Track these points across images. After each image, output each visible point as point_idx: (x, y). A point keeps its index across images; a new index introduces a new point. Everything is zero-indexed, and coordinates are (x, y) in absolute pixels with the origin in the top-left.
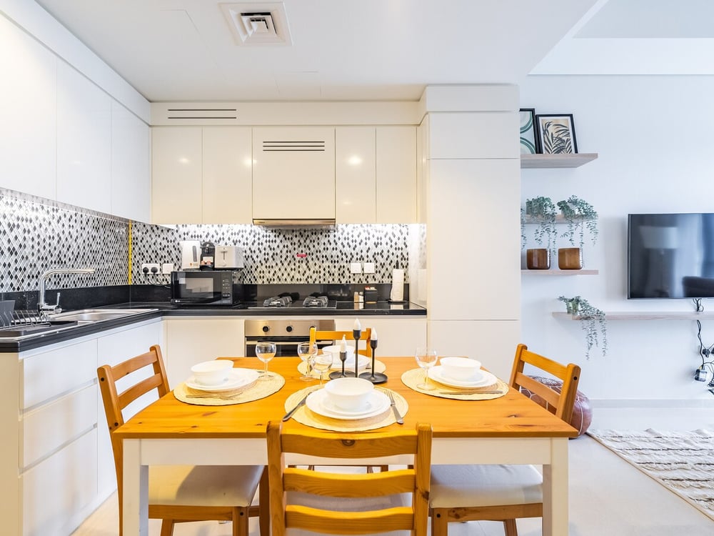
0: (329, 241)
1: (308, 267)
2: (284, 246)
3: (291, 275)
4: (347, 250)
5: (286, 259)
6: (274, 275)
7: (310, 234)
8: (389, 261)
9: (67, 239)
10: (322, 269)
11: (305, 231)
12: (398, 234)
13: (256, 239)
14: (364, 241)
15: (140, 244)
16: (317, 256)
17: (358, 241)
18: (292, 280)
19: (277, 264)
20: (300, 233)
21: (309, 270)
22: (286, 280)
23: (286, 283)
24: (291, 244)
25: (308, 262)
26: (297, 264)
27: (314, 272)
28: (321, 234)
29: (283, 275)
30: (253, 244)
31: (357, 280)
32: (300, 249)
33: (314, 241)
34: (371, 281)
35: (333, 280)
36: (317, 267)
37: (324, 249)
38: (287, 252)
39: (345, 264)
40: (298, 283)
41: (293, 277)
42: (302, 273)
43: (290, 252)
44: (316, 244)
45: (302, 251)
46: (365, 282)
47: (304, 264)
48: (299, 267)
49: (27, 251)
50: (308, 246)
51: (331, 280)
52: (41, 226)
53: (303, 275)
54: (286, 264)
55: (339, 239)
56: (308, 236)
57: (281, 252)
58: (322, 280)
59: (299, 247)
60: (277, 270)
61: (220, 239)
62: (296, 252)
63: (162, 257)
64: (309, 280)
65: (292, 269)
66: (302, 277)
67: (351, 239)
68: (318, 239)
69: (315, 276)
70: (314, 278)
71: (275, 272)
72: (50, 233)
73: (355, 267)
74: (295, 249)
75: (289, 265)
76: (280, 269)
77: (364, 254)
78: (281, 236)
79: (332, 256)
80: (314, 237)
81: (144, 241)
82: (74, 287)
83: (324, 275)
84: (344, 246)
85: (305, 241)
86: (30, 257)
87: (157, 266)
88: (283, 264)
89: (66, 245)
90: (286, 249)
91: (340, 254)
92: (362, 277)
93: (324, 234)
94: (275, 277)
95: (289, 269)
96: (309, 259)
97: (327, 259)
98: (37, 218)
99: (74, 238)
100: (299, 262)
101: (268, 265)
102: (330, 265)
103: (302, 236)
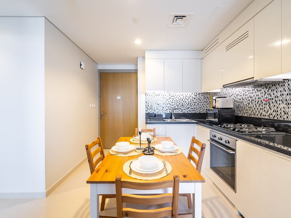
0: (284, 89)
1: (270, 108)
2: (257, 95)
5: (258, 103)
7: (271, 86)
9: (185, 100)
10: (279, 109)
11: (268, 84)
16: (275, 100)
19: (253, 106)
20: (266, 86)
21: (271, 109)
22: (258, 115)
23: (257, 117)
24: (261, 93)
25: (270, 104)
26: (264, 106)
27: (274, 111)
28: (279, 84)
29: (256, 112)
30: (243, 95)
33: (274, 90)
35: (287, 117)
36: (276, 108)
37: (281, 95)
38: (258, 98)
40: (264, 117)
41: (261, 113)
43: (260, 98)
44: (275, 92)
45: (266, 98)
47: (267, 106)
49: (173, 104)
50: (270, 94)
51: (285, 117)
52: (177, 97)
53: (267, 113)
54: (258, 106)
57: (255, 98)
58: (279, 117)
59: (265, 95)
60: (253, 109)
62: (263, 98)
64: (271, 116)
65: (261, 109)
68: (277, 88)
69: (274, 114)
71: (253, 110)
72: (179, 99)
74: (262, 96)
75: (259, 106)
76: (255, 109)
80: (274, 87)
82: (187, 112)
83: (281, 113)
85: (268, 91)
86: (174, 105)
88: (256, 106)
89: (185, 101)
93: (281, 84)
94: (253, 113)
95: (259, 109)
96: (271, 103)
97: (283, 102)
98: (176, 95)
99: (187, 99)
100: (265, 104)
101: (249, 106)
102: (285, 106)
103: (266, 88)
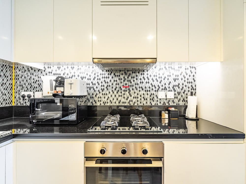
0: (144, 77)
1: (130, 94)
2: (114, 81)
3: (119, 100)
4: (155, 83)
5: (115, 89)
6: (107, 99)
7: (131, 73)
8: (183, 91)
10: (139, 96)
11: (128, 71)
12: (189, 73)
13: (96, 76)
14: (167, 77)
15: (20, 79)
16: (136, 87)
17: (163, 78)
18: (119, 103)
19: (109, 93)
20: (125, 72)
21: (131, 96)
22: (115, 103)
23: (115, 105)
24: (119, 79)
25: (130, 91)
26: (123, 92)
27: (134, 98)
28: (139, 73)
29: (113, 99)
30: (94, 79)
31: (162, 103)
32: (125, 83)
33: (134, 77)
34: (171, 104)
35: (147, 103)
36: (136, 94)
37: (141, 82)
38: (116, 84)
39: (154, 93)
40: (123, 105)
41: (120, 101)
42: (126, 98)
43: (118, 84)
44: (135, 79)
45: (126, 84)
46: (167, 104)
47: (127, 93)
48: (124, 94)
50: (130, 81)
51: (145, 103)
53: (127, 99)
54: (115, 92)
55: (150, 76)
56: (130, 74)
57: (112, 84)
58: (139, 103)
59: (124, 81)
61: (73, 76)
62: (122, 84)
63: (35, 87)
64: (131, 103)
65: (119, 96)
66: (126, 101)
67: (158, 76)
68: (137, 76)
69: (134, 100)
70: (134, 101)
71: (108, 97)
73: (161, 95)
74: (121, 83)
75: (117, 93)
76: (111, 96)
77: (167, 86)
78: (113, 74)
79: (146, 88)
80: (134, 75)
81: (23, 77)
83: (141, 99)
84: (153, 81)
85: (128, 78)
87: (31, 94)
88: (113, 93)
90: (115, 82)
91: (151, 86)
92: (165, 101)
93: (140, 73)
94: (109, 101)
95: (117, 96)
96: (131, 89)
97: (143, 89)
100: (124, 91)
101: (104, 93)
102: (145, 93)
103: (126, 74)
